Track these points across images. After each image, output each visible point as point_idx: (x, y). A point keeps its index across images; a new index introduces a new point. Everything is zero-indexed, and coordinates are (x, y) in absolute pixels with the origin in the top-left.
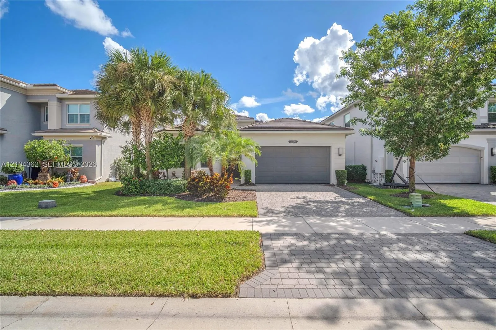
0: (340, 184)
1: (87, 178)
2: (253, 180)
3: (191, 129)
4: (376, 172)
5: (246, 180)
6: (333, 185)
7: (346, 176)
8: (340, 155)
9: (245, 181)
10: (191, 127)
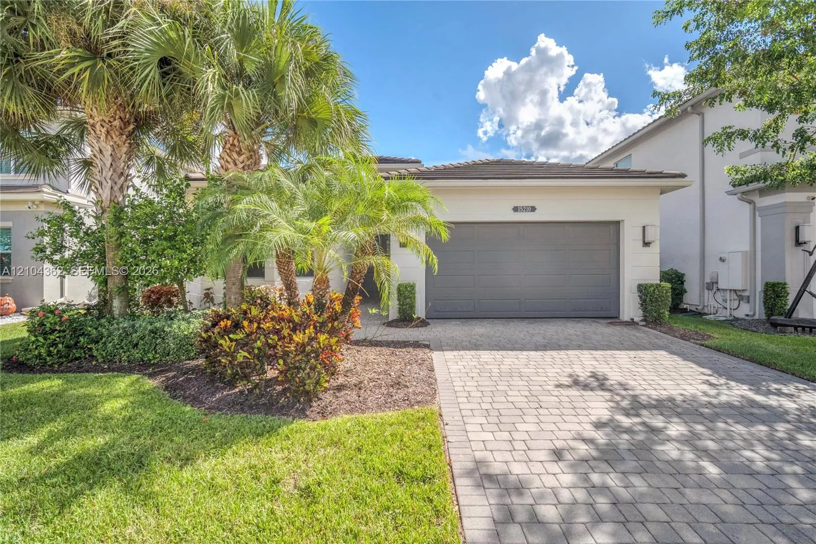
0: (652, 319)
1: (15, 303)
2: (420, 311)
3: (241, 166)
4: (721, 286)
5: (401, 311)
6: (632, 323)
7: (670, 299)
8: (646, 244)
9: (400, 313)
10: (241, 158)
